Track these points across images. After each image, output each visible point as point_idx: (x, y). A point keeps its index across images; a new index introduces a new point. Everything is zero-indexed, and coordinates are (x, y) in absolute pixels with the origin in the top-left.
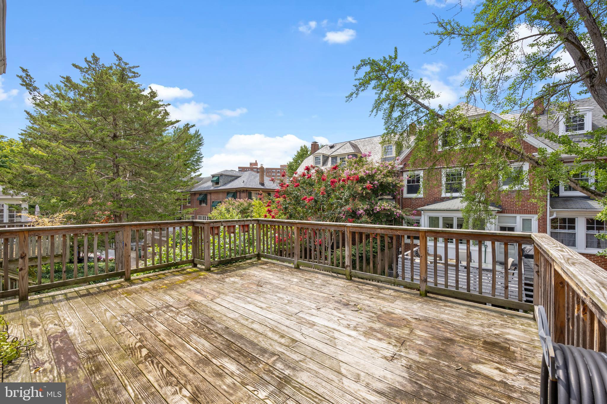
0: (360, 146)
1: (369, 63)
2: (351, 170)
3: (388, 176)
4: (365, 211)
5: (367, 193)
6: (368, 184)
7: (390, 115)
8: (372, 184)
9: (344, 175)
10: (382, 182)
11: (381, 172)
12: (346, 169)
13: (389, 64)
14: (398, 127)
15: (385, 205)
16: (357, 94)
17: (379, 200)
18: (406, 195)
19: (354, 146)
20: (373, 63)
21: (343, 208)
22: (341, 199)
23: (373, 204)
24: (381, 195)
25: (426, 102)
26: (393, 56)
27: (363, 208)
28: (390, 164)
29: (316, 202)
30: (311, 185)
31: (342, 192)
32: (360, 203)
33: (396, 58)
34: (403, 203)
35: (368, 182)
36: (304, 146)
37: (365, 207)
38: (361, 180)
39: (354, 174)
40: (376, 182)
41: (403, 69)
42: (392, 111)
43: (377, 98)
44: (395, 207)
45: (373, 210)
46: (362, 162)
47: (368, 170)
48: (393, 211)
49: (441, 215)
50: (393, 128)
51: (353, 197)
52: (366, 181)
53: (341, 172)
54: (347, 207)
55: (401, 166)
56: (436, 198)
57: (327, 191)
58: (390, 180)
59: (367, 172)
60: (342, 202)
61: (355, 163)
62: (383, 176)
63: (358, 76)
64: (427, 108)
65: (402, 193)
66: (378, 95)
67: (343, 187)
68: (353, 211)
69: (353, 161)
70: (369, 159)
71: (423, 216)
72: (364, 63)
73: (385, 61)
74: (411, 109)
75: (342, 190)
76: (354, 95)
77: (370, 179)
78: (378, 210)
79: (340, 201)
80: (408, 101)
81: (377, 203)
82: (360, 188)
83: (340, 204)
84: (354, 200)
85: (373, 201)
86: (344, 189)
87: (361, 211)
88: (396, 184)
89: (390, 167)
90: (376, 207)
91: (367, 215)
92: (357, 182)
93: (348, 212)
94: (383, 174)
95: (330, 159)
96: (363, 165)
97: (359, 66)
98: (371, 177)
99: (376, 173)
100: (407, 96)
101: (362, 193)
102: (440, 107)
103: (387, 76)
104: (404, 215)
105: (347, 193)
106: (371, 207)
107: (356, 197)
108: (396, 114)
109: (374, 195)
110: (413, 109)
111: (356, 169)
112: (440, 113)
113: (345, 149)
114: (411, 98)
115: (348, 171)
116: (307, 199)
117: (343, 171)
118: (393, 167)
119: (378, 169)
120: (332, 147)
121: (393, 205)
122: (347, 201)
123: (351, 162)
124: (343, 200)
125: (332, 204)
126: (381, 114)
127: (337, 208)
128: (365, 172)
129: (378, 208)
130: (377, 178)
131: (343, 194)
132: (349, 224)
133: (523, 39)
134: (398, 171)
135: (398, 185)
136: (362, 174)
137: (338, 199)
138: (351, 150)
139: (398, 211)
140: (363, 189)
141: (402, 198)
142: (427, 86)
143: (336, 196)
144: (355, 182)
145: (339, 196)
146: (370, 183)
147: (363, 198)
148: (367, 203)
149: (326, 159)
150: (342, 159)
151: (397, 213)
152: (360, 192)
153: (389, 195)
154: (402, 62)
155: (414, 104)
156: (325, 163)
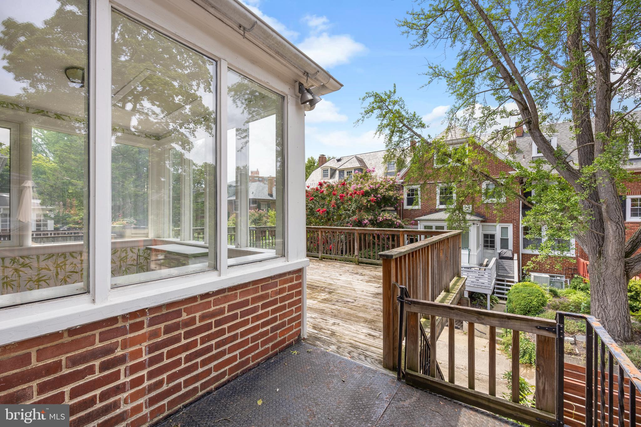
0: (365, 160)
1: (373, 95)
2: (357, 184)
3: (390, 190)
4: (370, 221)
5: (371, 205)
6: (372, 197)
7: (390, 140)
8: (375, 197)
9: (351, 189)
10: (384, 196)
11: (384, 187)
12: (353, 183)
13: (389, 97)
14: (396, 150)
15: (387, 216)
16: (363, 121)
17: (382, 211)
18: (406, 207)
19: (360, 161)
20: (376, 96)
21: (351, 219)
22: (349, 210)
23: (376, 214)
24: (385, 206)
25: (418, 131)
26: (393, 91)
27: (368, 218)
28: (391, 179)
29: (328, 213)
30: (324, 199)
31: (350, 205)
32: (365, 214)
33: (395, 92)
34: (403, 214)
35: (372, 195)
36: (312, 158)
37: (370, 217)
38: (366, 194)
39: (360, 188)
40: (379, 196)
41: (400, 103)
42: (391, 136)
43: (379, 124)
44: (396, 218)
45: (376, 220)
46: (367, 177)
47: (372, 184)
48: (394, 221)
49: (434, 224)
50: (392, 150)
51: (360, 208)
52: (370, 195)
53: (348, 186)
54: (354, 217)
55: (402, 181)
56: (432, 209)
57: (337, 204)
58: (391, 193)
59: (372, 186)
60: (350, 213)
61: (361, 178)
62: (385, 190)
63: (363, 106)
64: (419, 136)
65: (403, 205)
66: (380, 121)
67: (351, 200)
68: (359, 221)
69: (359, 176)
70: (373, 174)
71: (419, 225)
72: (368, 95)
73: (386, 94)
74: (407, 136)
75: (349, 203)
76: (361, 121)
77: (374, 193)
78: (380, 220)
79: (349, 212)
80: (405, 129)
81: (380, 214)
82: (365, 201)
83: (348, 215)
84: (360, 211)
85: (377, 213)
86: (352, 202)
87: (366, 221)
88: (396, 197)
89: (392, 182)
90: (379, 218)
91: (372, 224)
92: (363, 196)
93: (355, 222)
94: (386, 189)
95: (337, 172)
96: (368, 180)
97: (365, 97)
98: (375, 191)
99: (379, 187)
100: (404, 125)
101: (367, 205)
102: (429, 136)
103: (387, 107)
104: (403, 224)
105: (354, 206)
106: (375, 217)
107: (362, 209)
108: (395, 139)
109: (378, 207)
110: (409, 136)
111: (362, 183)
112: (429, 141)
113: (352, 163)
114: (407, 127)
115: (355, 185)
116: (321, 211)
117: (350, 185)
118: (394, 182)
119: (381, 184)
120: (339, 160)
121: (395, 216)
122: (354, 212)
123: (358, 176)
124: (351, 212)
125: (341, 215)
126: (383, 137)
127: (345, 218)
128: (369, 186)
129: (381, 218)
130: (380, 192)
131: (350, 206)
132: (357, 228)
133: (485, 91)
134: (399, 185)
135: (398, 198)
136: (367, 188)
137: (346, 211)
138: (357, 165)
139: (398, 221)
140: (368, 201)
141: (403, 209)
142: (419, 118)
143: (344, 207)
144: (361, 195)
145: (348, 208)
146: (374, 196)
147: (368, 209)
148: (371, 214)
149: (333, 171)
150: (349, 173)
151: (397, 222)
152: (365, 204)
153: (391, 206)
154: (400, 98)
155: (409, 132)
156: (332, 176)
